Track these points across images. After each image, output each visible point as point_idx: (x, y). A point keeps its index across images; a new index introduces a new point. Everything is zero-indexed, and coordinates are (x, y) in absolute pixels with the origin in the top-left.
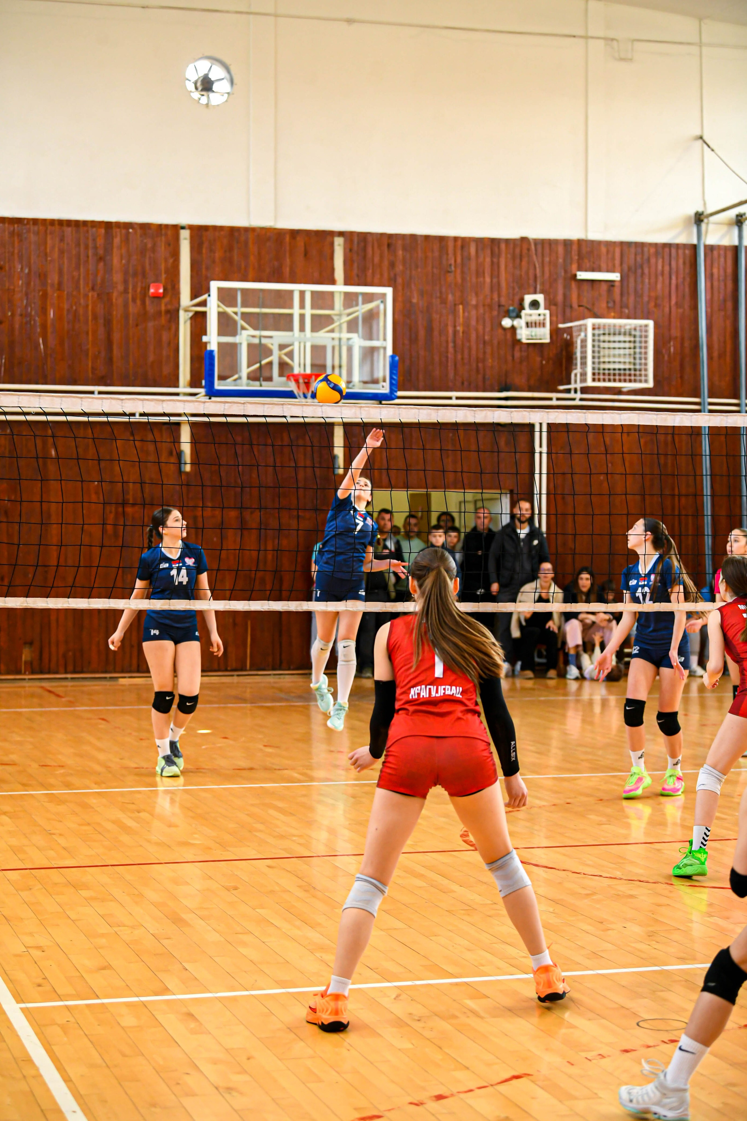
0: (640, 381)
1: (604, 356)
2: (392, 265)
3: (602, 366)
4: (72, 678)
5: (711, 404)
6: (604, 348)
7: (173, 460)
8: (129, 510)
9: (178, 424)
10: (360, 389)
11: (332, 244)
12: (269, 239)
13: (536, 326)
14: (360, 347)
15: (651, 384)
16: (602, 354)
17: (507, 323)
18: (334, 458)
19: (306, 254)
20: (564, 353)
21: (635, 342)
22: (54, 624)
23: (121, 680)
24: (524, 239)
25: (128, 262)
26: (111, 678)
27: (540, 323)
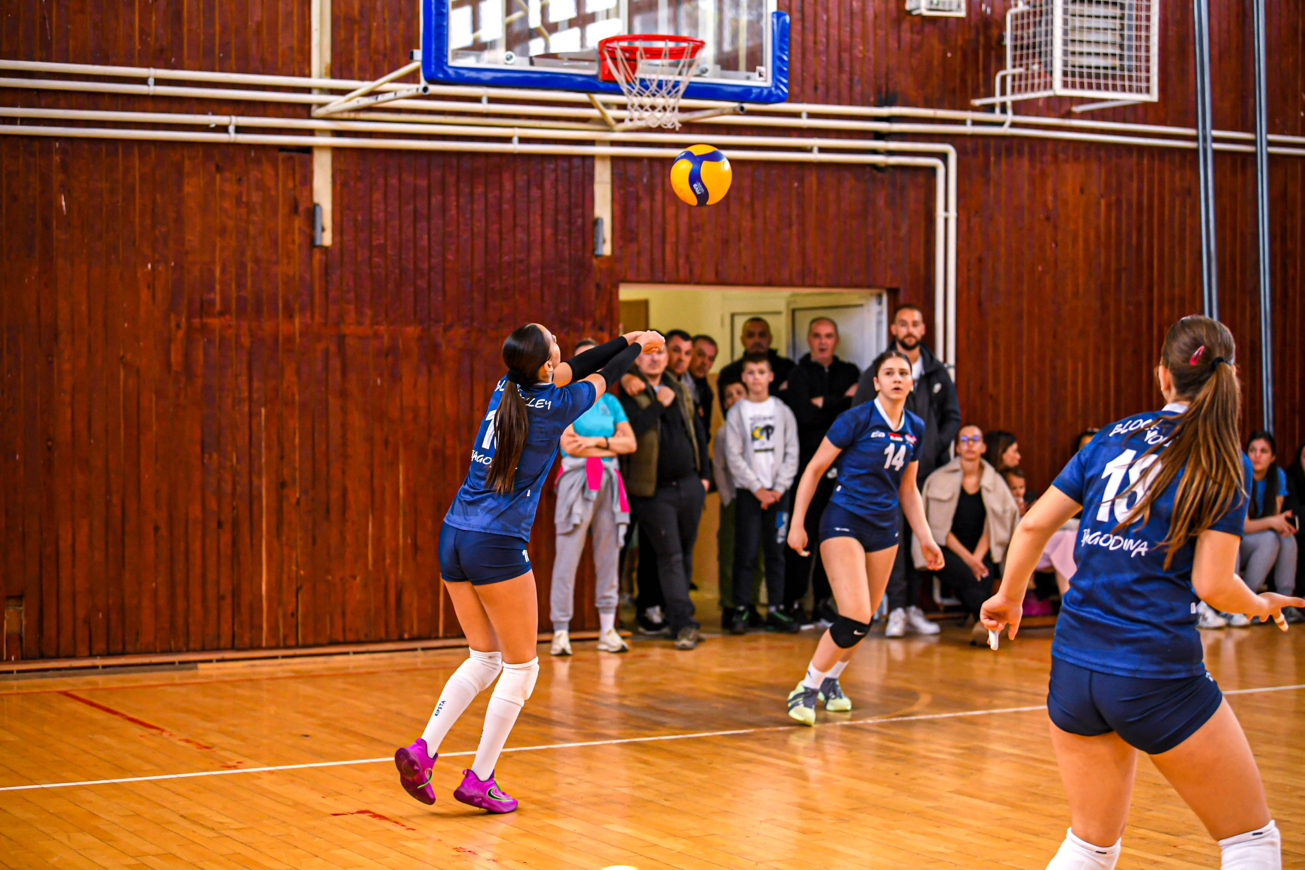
0: (1139, 90)
3: (1078, 60)
4: (104, 667)
5: (1216, 140)
7: (298, 222)
8: (215, 322)
9: (308, 150)
15: (1154, 97)
18: (596, 223)
20: (982, 40)
21: (1122, 18)
22: (66, 559)
23: (201, 666)
26: (181, 663)
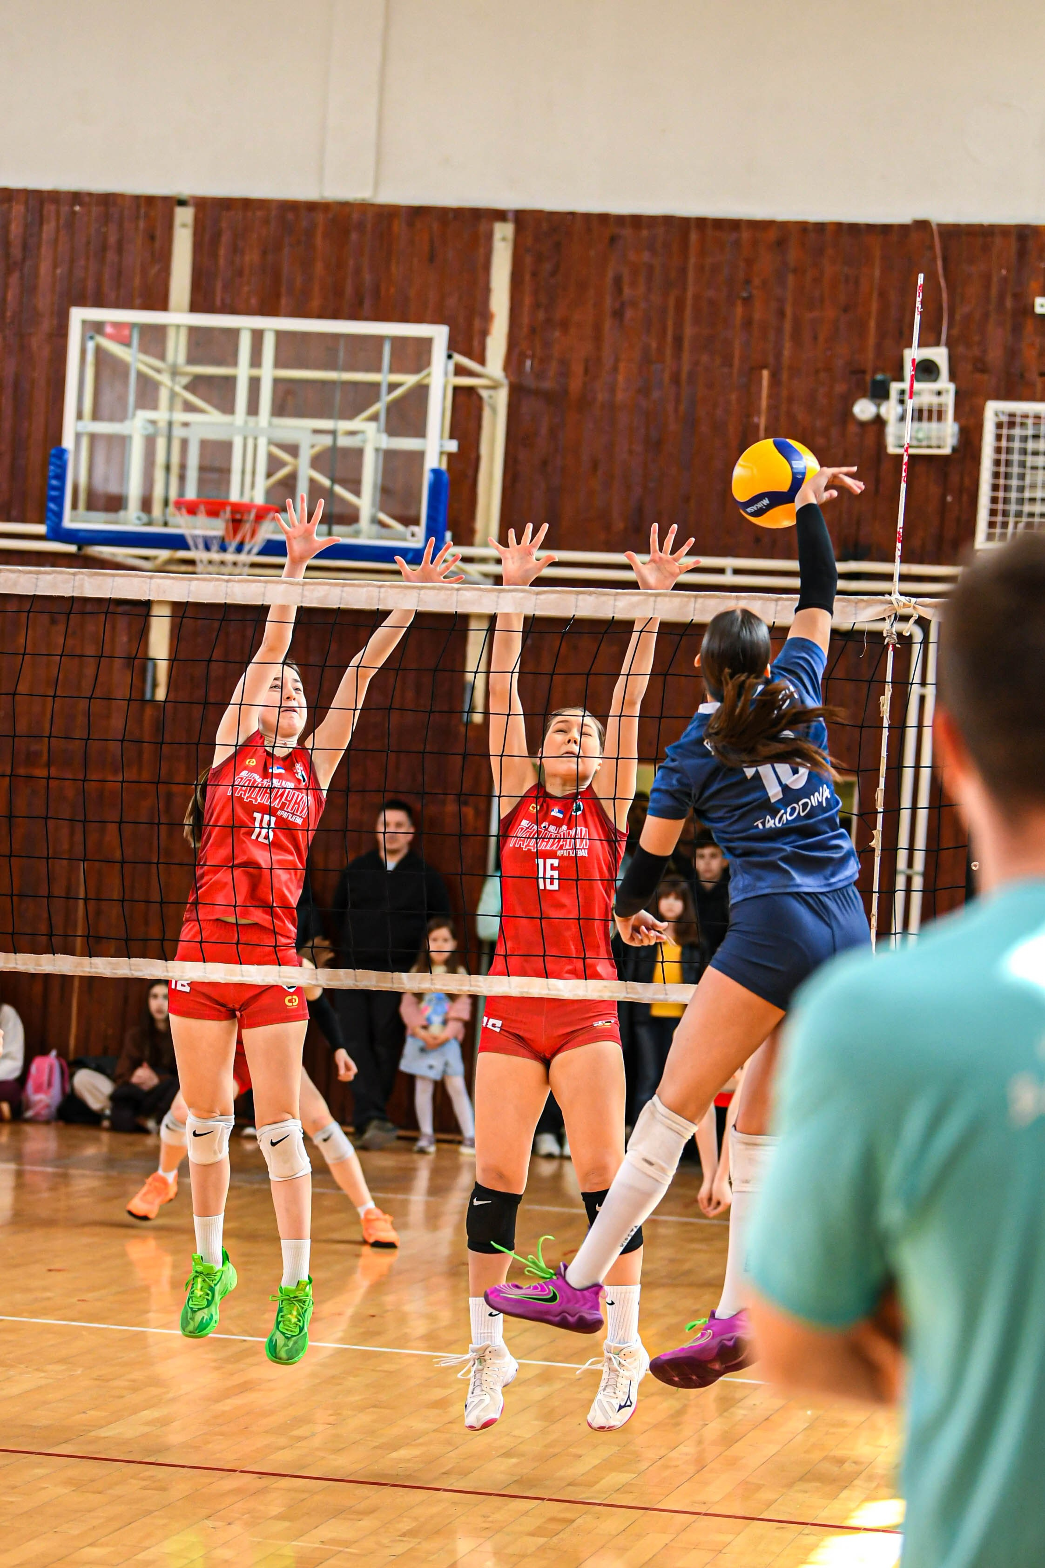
1: (1033, 486)
2: (618, 281)
6: (1034, 468)
9: (146, 605)
10: (370, 538)
11: (490, 236)
12: (360, 226)
13: (930, 419)
14: (377, 450)
16: (1028, 481)
17: (864, 409)
18: (467, 689)
19: (432, 258)
24: (922, 225)
25: (71, 272)
27: (930, 412)
